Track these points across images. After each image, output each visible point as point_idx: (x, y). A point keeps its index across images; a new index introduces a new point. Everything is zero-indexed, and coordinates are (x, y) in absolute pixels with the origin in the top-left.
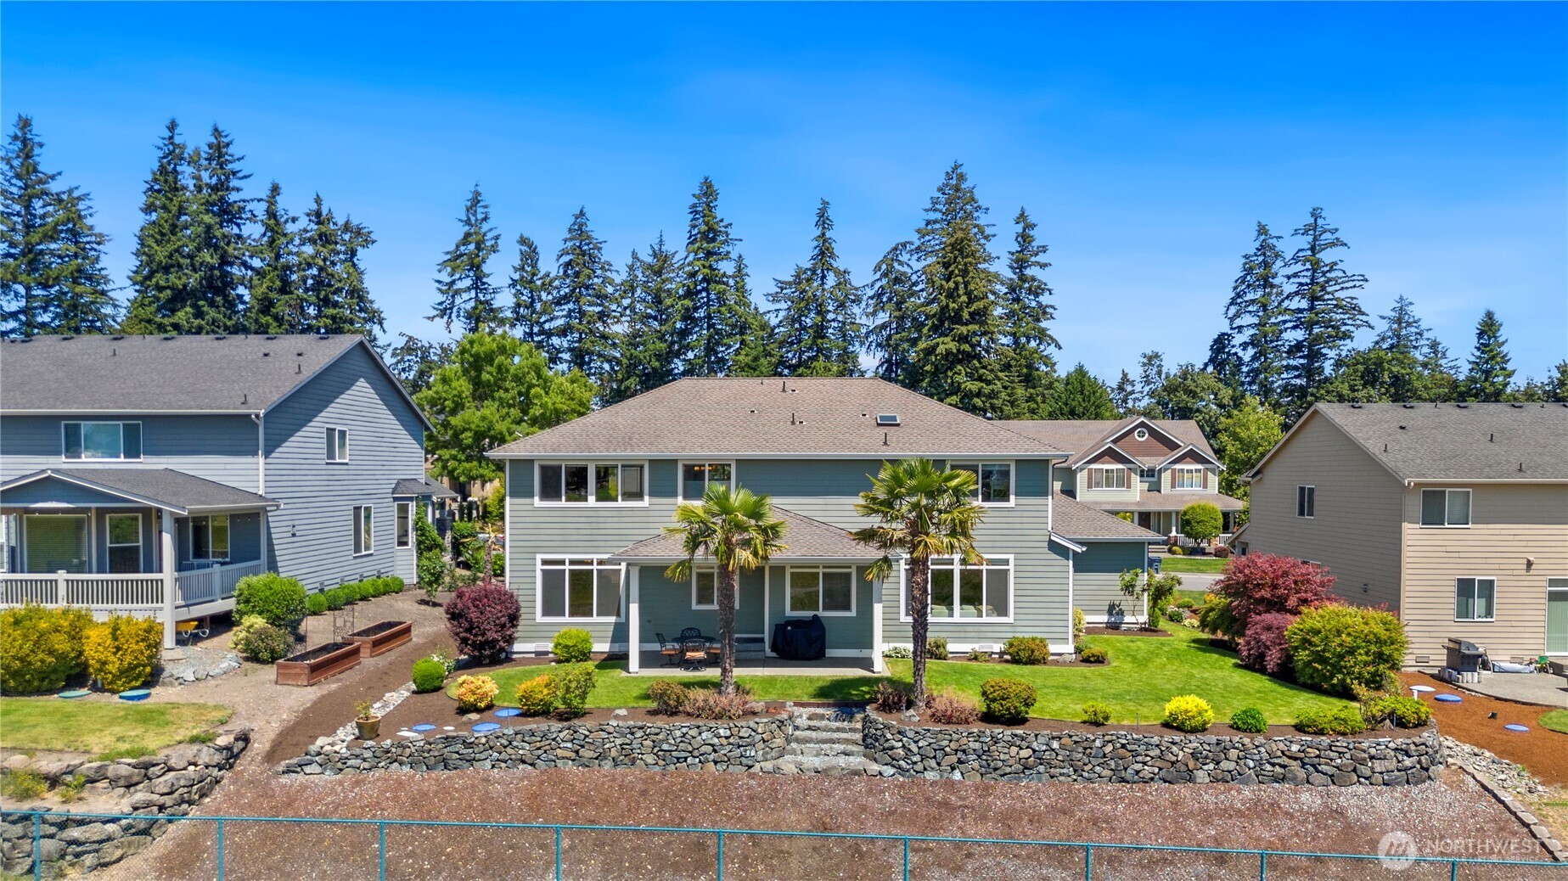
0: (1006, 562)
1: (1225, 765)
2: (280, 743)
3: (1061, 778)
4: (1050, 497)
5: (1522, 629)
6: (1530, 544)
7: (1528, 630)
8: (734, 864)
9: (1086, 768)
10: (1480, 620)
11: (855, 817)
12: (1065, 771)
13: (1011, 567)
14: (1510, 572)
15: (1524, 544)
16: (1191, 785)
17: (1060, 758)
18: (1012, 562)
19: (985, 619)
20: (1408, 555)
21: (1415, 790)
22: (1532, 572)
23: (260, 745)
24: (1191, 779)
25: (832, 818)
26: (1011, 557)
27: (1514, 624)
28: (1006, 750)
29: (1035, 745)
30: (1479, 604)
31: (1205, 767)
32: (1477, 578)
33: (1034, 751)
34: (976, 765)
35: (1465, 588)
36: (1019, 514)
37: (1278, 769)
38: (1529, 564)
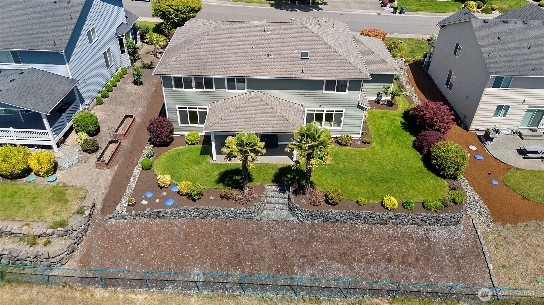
0: (342, 111)
1: (398, 220)
2: (105, 205)
3: (348, 223)
4: (361, 91)
5: (514, 120)
6: (527, 95)
7: (516, 120)
8: (248, 263)
9: (356, 220)
10: (501, 117)
11: (284, 241)
12: (349, 221)
13: (343, 113)
14: (517, 103)
15: (525, 94)
16: (387, 225)
17: (348, 218)
18: (344, 111)
19: (333, 128)
20: (484, 97)
21: (453, 227)
22: (524, 103)
23: (99, 206)
24: (387, 224)
25: (278, 242)
26: (344, 110)
27: (512, 119)
28: (332, 216)
29: (341, 215)
30: (503, 112)
31: (392, 221)
32: (505, 105)
33: (340, 216)
34: (322, 219)
35: (500, 108)
36: (349, 96)
37: (414, 221)
38: (524, 101)
